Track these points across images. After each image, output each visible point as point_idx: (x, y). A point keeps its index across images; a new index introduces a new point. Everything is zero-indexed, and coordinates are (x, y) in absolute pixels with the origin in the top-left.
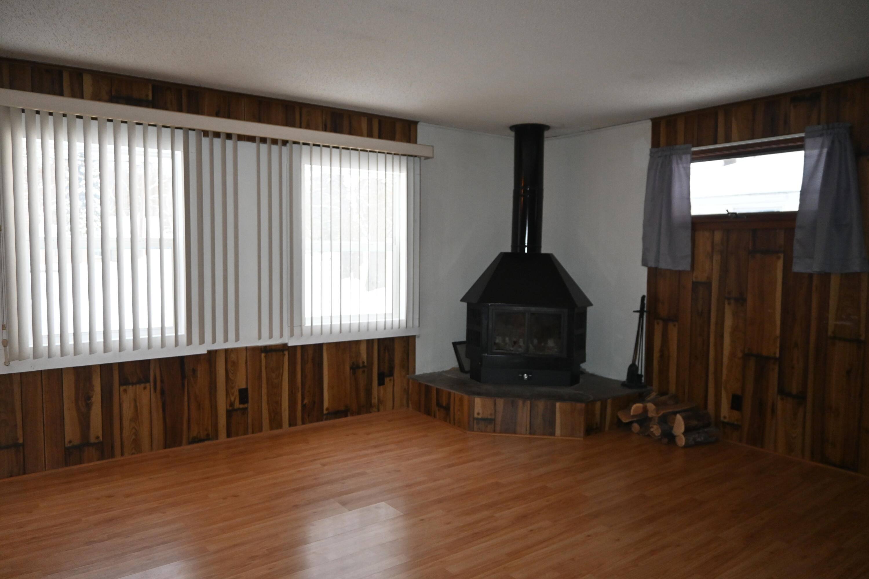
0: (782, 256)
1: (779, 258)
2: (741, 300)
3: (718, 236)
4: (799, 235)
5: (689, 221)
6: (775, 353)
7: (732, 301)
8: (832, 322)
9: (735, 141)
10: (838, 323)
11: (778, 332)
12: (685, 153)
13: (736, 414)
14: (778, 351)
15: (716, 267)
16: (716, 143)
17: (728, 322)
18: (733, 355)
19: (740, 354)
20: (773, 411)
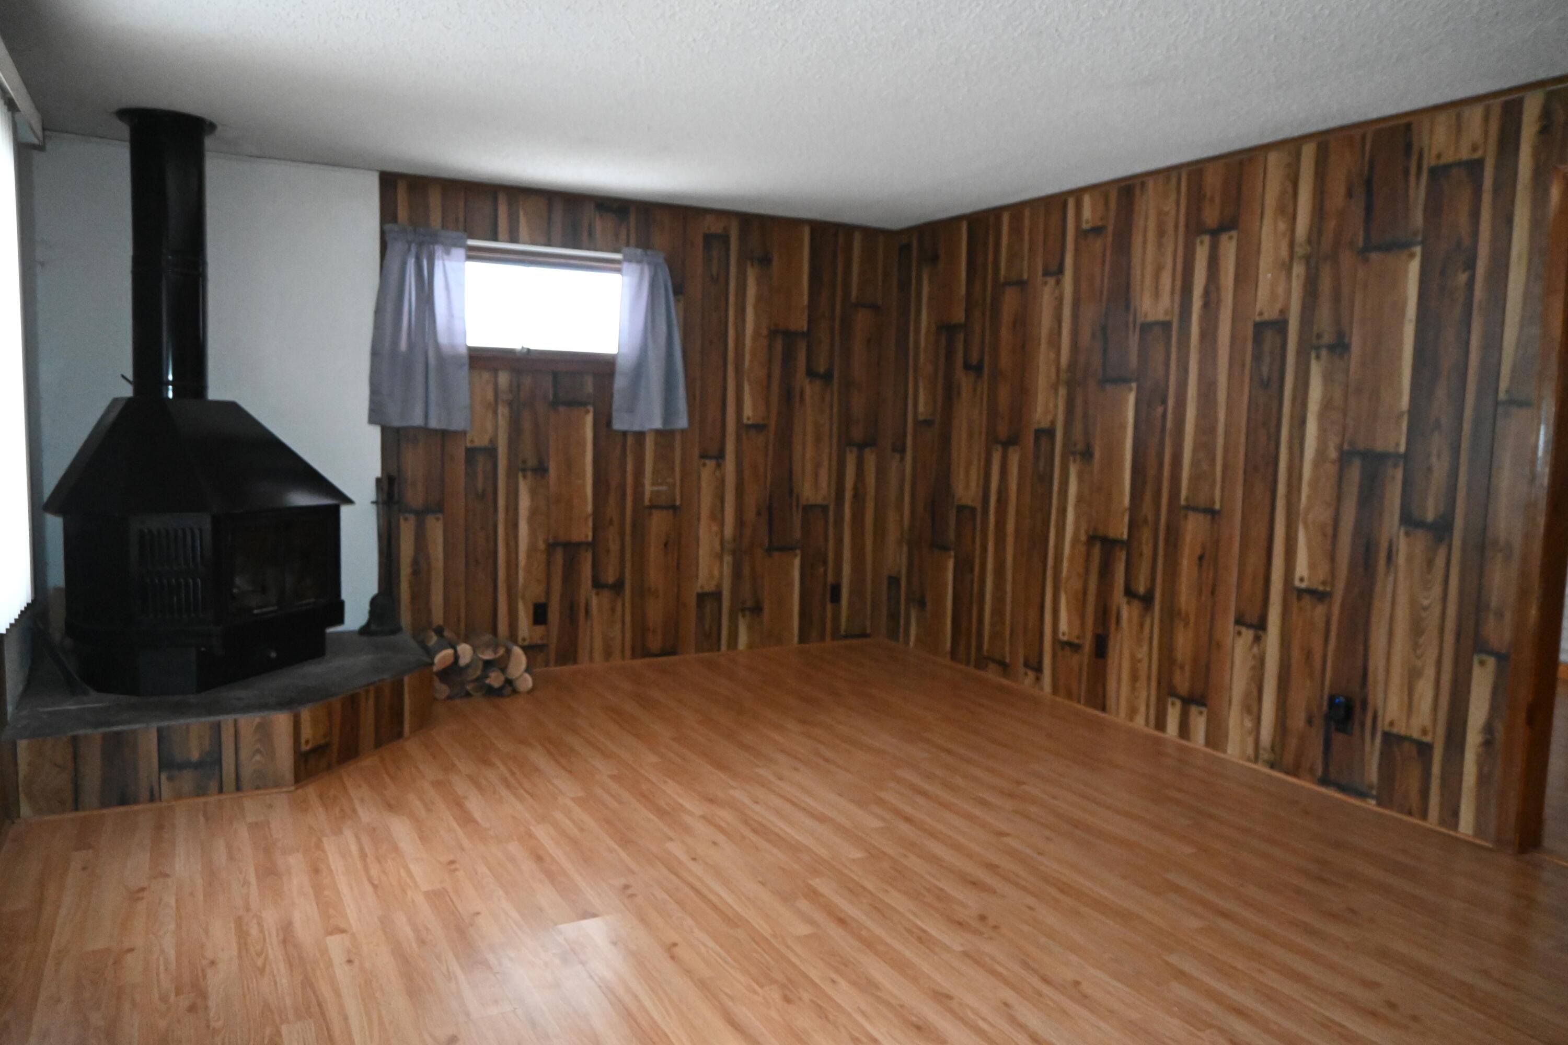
0: (591, 408)
1: (588, 412)
2: (541, 470)
3: (504, 379)
4: (620, 383)
5: (464, 351)
6: (587, 536)
7: (529, 474)
8: (648, 488)
9: (524, 243)
10: (656, 488)
11: (590, 508)
12: (455, 245)
13: (540, 629)
14: (590, 534)
15: (503, 422)
16: (495, 238)
17: (524, 502)
18: (532, 548)
19: (542, 546)
20: (587, 612)
